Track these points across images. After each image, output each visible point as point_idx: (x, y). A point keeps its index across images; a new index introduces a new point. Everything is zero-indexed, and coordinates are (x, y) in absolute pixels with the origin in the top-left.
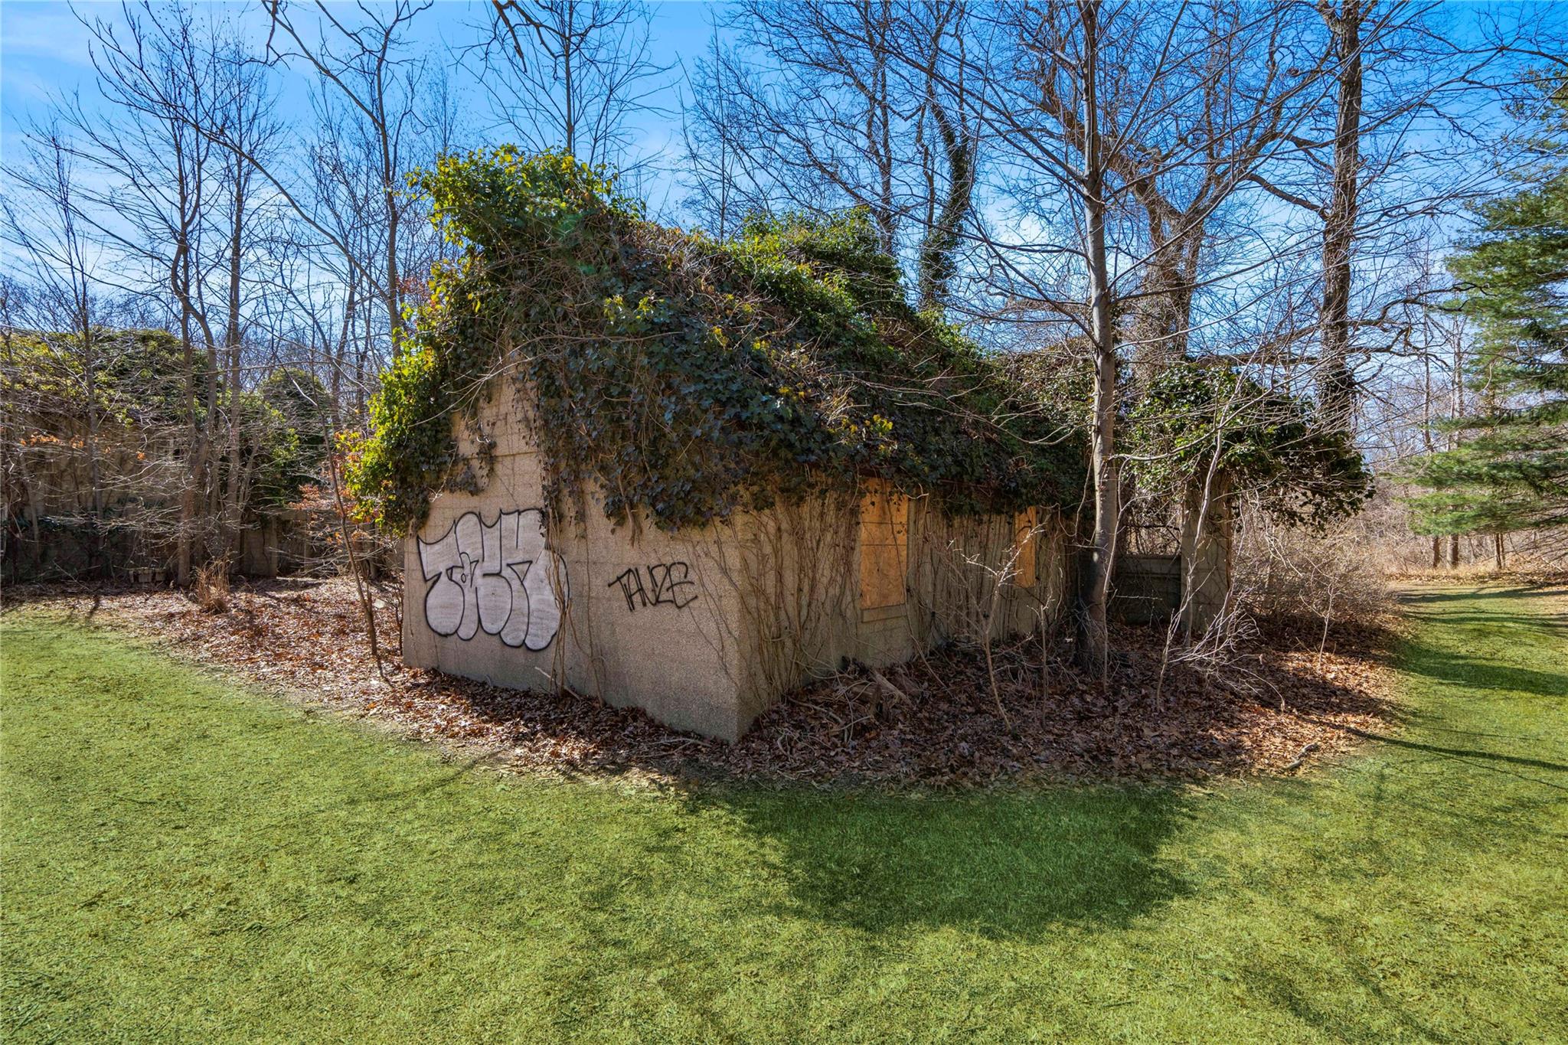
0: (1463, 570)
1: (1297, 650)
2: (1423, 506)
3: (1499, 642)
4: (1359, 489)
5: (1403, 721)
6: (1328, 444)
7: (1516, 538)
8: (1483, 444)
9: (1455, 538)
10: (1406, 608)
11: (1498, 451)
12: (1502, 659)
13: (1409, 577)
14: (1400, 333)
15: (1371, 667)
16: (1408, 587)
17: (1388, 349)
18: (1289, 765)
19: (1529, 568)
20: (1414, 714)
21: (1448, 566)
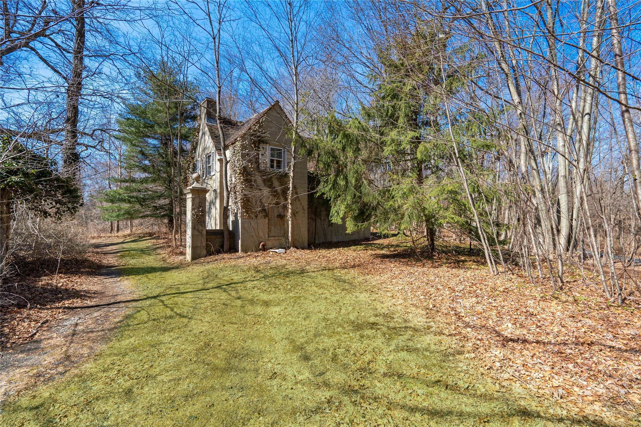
0: (120, 234)
1: (46, 275)
2: (107, 210)
3: (128, 258)
4: (77, 202)
5: (89, 297)
6: (64, 182)
7: (136, 222)
8: (127, 189)
9: (118, 222)
10: (98, 250)
11: (132, 191)
12: (128, 265)
13: (101, 237)
14: (99, 142)
15: (79, 277)
16: (100, 241)
17: (94, 147)
18: (30, 335)
19: (140, 231)
20: (94, 293)
21: (115, 233)
